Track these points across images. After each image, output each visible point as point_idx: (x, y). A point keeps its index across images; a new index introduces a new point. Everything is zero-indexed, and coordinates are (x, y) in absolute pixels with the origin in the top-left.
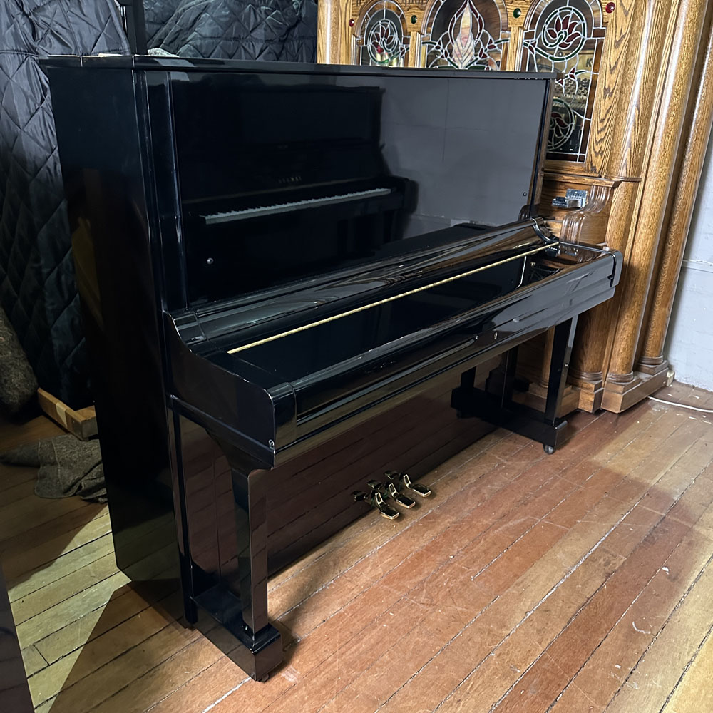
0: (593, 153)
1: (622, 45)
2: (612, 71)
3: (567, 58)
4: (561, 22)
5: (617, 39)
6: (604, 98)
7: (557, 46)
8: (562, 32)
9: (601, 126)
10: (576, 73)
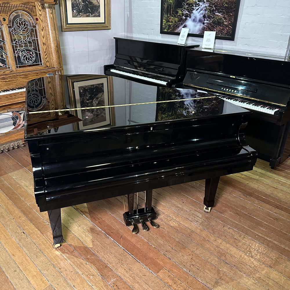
0: (46, 62)
1: (44, 30)
2: (43, 38)
3: (26, 34)
4: (20, 23)
5: (42, 28)
6: (44, 46)
7: (22, 31)
8: (22, 26)
9: (45, 54)
10: (31, 39)
